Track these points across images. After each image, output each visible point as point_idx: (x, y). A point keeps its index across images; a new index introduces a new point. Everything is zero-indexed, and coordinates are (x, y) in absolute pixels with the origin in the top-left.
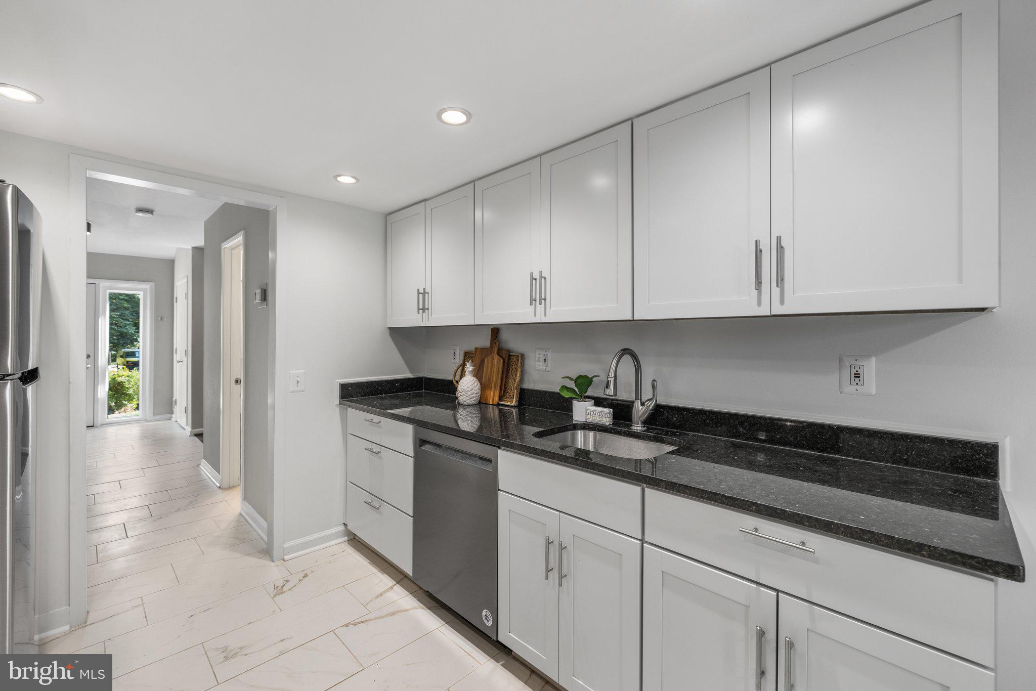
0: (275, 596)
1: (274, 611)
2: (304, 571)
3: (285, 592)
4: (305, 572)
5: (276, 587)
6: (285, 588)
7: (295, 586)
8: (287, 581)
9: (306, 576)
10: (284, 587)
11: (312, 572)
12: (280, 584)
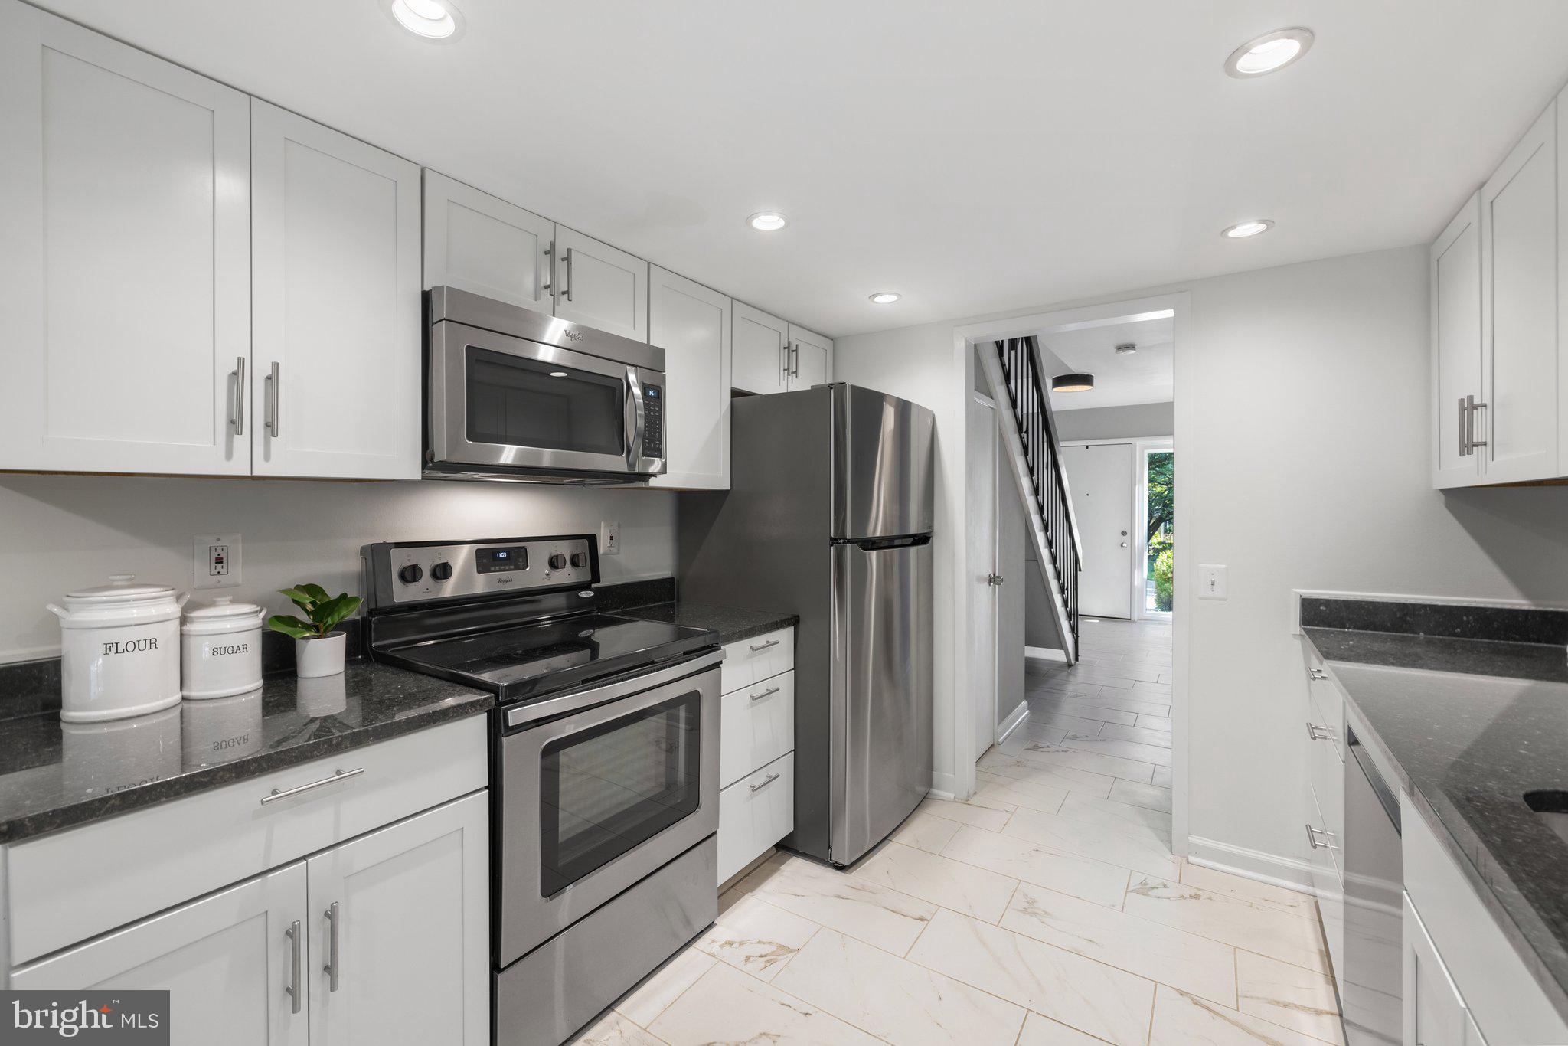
0: (1133, 891)
1: (1113, 906)
2: (1200, 890)
3: (1148, 895)
4: (1199, 893)
5: (1144, 883)
6: (1153, 893)
7: (1169, 898)
8: (1165, 886)
9: (1197, 897)
10: (1155, 889)
11: (1210, 899)
12: (1151, 882)
